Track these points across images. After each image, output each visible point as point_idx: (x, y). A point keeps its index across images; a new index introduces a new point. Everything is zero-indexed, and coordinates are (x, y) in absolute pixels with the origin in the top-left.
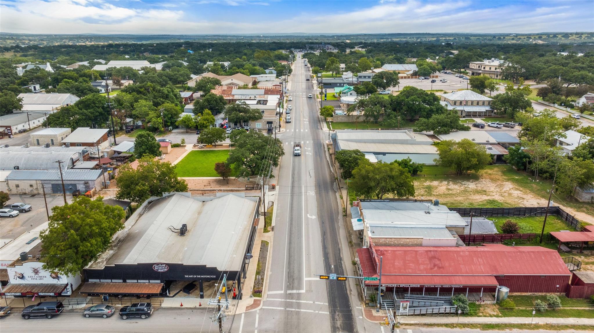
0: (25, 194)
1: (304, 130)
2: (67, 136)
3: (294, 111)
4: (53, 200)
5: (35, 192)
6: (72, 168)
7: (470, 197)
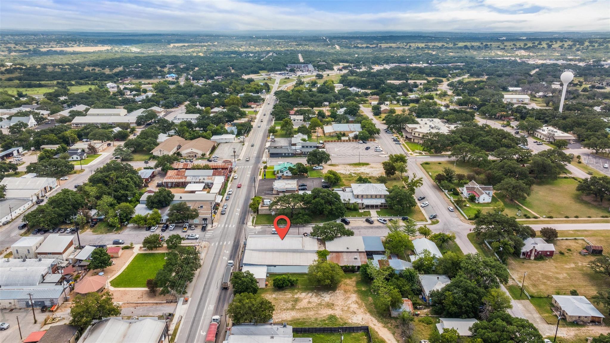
0: (5, 309)
1: (232, 226)
2: (40, 244)
3: (233, 195)
4: (26, 315)
5: (13, 307)
6: (42, 283)
7: (320, 312)
